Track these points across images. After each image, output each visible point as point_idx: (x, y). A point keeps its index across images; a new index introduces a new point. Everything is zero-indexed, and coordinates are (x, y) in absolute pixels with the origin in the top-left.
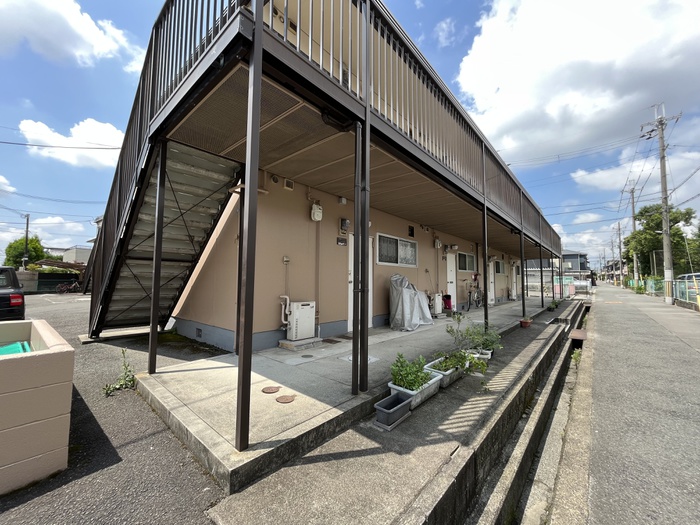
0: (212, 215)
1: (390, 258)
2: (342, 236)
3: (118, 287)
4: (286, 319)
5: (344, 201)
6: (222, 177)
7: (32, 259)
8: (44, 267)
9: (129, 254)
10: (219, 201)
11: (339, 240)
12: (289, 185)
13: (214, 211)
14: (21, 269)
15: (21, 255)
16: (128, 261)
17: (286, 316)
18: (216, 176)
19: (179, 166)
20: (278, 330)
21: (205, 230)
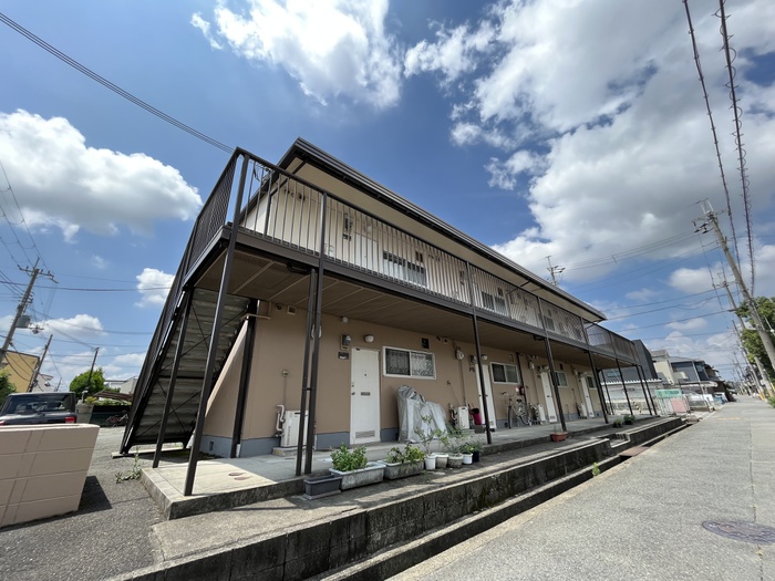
0: (230, 338)
1: (401, 370)
2: (343, 351)
3: (150, 403)
4: (281, 426)
5: (345, 320)
6: (236, 309)
7: (91, 392)
8: (101, 399)
9: (162, 373)
10: (235, 326)
11: (340, 354)
12: (291, 310)
13: (231, 335)
14: (80, 402)
15: (83, 388)
16: (160, 380)
17: (281, 424)
18: (231, 308)
19: (203, 304)
20: (273, 437)
21: (224, 351)
